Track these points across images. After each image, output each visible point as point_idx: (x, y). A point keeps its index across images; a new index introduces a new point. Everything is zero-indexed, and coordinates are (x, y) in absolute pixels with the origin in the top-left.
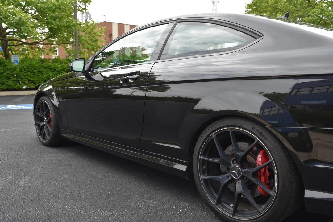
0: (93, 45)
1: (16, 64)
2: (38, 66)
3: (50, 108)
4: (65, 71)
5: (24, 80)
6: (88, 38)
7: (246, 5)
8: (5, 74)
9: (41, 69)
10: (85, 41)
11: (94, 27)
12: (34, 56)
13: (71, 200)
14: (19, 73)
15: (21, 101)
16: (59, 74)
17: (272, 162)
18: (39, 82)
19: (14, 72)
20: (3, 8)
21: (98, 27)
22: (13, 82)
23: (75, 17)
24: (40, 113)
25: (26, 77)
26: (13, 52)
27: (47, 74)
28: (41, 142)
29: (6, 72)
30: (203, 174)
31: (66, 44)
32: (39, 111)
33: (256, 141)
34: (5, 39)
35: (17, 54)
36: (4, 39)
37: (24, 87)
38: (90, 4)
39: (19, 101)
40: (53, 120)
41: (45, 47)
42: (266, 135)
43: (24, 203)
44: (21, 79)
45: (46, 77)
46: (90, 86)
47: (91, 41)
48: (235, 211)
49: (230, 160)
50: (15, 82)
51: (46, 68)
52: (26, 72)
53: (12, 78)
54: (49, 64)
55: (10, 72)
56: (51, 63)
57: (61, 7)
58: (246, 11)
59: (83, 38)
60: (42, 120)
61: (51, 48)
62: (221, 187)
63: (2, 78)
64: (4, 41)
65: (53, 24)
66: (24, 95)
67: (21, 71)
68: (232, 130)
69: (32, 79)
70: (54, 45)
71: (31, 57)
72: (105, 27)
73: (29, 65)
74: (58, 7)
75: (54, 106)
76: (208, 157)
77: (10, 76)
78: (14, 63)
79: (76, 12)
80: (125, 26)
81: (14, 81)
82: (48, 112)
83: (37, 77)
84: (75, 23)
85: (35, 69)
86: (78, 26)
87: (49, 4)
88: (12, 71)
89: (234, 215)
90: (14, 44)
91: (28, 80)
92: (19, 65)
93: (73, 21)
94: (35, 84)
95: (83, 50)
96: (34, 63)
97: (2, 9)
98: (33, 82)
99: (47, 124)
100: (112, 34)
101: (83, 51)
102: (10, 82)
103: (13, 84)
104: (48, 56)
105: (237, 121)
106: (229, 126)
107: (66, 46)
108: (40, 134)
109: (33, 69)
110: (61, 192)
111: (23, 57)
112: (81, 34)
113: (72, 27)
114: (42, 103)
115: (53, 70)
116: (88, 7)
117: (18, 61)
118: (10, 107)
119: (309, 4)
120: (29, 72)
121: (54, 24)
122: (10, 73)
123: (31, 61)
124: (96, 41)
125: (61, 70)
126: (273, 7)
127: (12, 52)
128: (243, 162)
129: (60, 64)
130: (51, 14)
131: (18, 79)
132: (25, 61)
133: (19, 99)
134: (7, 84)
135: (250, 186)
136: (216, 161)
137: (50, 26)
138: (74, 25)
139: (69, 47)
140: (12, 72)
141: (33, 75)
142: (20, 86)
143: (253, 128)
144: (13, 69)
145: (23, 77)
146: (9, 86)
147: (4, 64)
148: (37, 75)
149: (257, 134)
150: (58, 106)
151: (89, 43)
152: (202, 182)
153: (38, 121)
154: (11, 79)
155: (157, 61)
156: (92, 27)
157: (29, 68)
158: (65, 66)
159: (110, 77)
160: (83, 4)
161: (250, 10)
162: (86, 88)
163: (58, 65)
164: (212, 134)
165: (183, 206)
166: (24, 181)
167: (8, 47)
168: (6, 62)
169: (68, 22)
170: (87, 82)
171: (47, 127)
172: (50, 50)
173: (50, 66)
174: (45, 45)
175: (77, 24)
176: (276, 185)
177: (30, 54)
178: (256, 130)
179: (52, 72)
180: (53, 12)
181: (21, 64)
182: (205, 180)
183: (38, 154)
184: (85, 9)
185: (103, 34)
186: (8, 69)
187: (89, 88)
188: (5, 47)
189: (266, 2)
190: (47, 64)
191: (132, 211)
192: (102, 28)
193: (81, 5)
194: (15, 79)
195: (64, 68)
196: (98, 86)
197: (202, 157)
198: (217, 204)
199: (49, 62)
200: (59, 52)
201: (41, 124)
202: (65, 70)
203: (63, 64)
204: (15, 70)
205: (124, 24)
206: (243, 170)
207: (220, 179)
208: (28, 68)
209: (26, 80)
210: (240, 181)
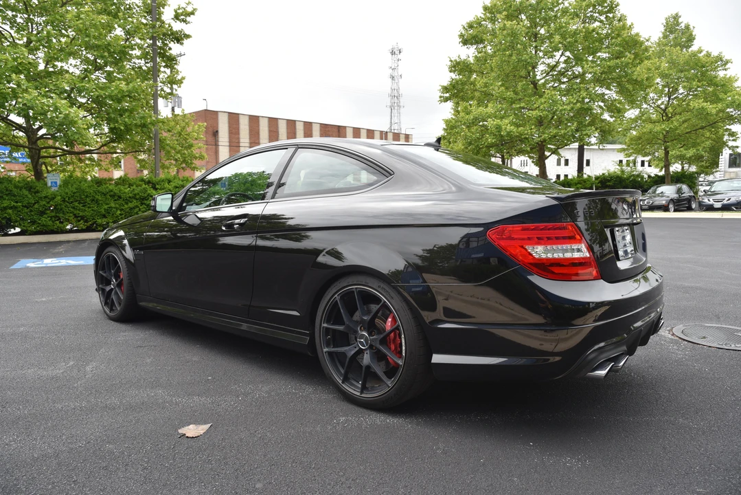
0: (184, 154)
1: (53, 189)
2: (92, 191)
3: (121, 264)
4: (137, 199)
5: (68, 215)
6: (176, 142)
7: (440, 87)
8: (36, 206)
9: (97, 197)
10: (171, 148)
11: (187, 124)
12: (84, 172)
13: (158, 388)
14: (61, 205)
15: (65, 251)
16: (127, 204)
17: (399, 326)
18: (94, 219)
19: (51, 203)
20: (39, 100)
21: (193, 123)
22: (49, 219)
23: (155, 108)
24: (105, 272)
25: (72, 209)
26: (49, 168)
27: (107, 204)
28: (107, 315)
29: (38, 202)
30: (328, 346)
31: (138, 152)
32: (103, 269)
33: (382, 302)
34: (37, 148)
35: (55, 170)
36: (34, 147)
37: (68, 227)
38: (180, 87)
39: (62, 252)
40: (125, 282)
41: (102, 159)
42: (393, 294)
43: (96, 391)
44: (63, 214)
45: (105, 209)
46: (181, 231)
47: (182, 147)
48: (364, 389)
49: (358, 327)
50: (53, 219)
51: (105, 195)
52: (72, 202)
53: (48, 212)
54: (111, 187)
55: (44, 203)
56: (113, 186)
57: (133, 94)
58: (441, 97)
59: (168, 142)
60: (109, 283)
61: (112, 158)
62: (348, 360)
63: (32, 213)
64: (34, 150)
65: (117, 122)
66: (68, 242)
67: (64, 201)
68: (358, 290)
69: (81, 214)
70: (118, 155)
71: (79, 175)
72: (205, 124)
73: (76, 191)
74: (127, 94)
75: (127, 260)
76: (333, 324)
77: (46, 209)
78: (51, 186)
79: (157, 99)
80: (241, 117)
81: (51, 217)
82: (119, 270)
83: (90, 209)
84: (154, 119)
85: (87, 196)
86: (161, 124)
87: (113, 91)
88: (48, 200)
89: (362, 393)
90: (49, 153)
91: (74, 215)
92: (60, 191)
93: (151, 117)
94: (86, 221)
95: (168, 161)
96: (84, 186)
97: (37, 102)
98: (82, 218)
99: (117, 289)
100: (217, 131)
101: (167, 163)
102: (45, 220)
103: (50, 223)
104: (107, 172)
105: (362, 279)
106: (355, 285)
107: (139, 155)
108: (106, 303)
109: (83, 197)
110: (144, 379)
111: (64, 175)
112: (165, 135)
113: (150, 126)
114: (109, 257)
115: (116, 198)
116: (176, 90)
117: (58, 184)
118: (49, 262)
119: (535, 90)
120: (76, 201)
121: (120, 122)
122: (44, 205)
123: (80, 183)
124: (190, 146)
125: (130, 197)
126: (483, 92)
127: (47, 168)
128: (371, 327)
129: (129, 187)
130: (115, 105)
131: (57, 214)
132: (69, 183)
133: (61, 249)
134: (39, 223)
135: (379, 356)
136: (341, 328)
137: (112, 126)
138: (153, 124)
139: (142, 156)
140: (48, 203)
141: (83, 206)
142: (61, 225)
143: (379, 287)
144: (50, 197)
145: (66, 210)
146: (44, 225)
147: (35, 189)
148: (89, 207)
149: (383, 293)
150: (133, 261)
151: (177, 151)
152: (326, 356)
153: (102, 284)
154: (47, 214)
155: (271, 201)
156: (183, 124)
157: (77, 194)
158: (137, 190)
159: (213, 220)
160: (169, 85)
161: (448, 95)
162: (175, 235)
163: (125, 188)
164: (336, 296)
165: (304, 390)
166: (91, 367)
167: (41, 160)
168: (39, 185)
169: (143, 118)
170: (175, 226)
171: (116, 293)
172: (112, 162)
173: (112, 191)
174: (103, 155)
175: (159, 121)
176: (404, 352)
177: (77, 169)
178: (383, 288)
179: (115, 200)
180: (119, 101)
181: (62, 188)
182: (330, 354)
183: (106, 332)
184: (171, 94)
185: (202, 136)
186: (41, 198)
187: (178, 235)
188: (36, 160)
189: (471, 84)
190: (107, 187)
191: (238, 397)
192: (199, 125)
193: (165, 89)
194: (53, 214)
195: (135, 195)
196: (193, 232)
197: (325, 325)
198: (343, 382)
199: (110, 184)
200: (124, 163)
201: (108, 289)
202: (138, 197)
203: (134, 187)
204: (54, 198)
205: (239, 114)
206: (371, 338)
207: (345, 350)
208: (75, 195)
209: (71, 215)
210: (368, 352)
